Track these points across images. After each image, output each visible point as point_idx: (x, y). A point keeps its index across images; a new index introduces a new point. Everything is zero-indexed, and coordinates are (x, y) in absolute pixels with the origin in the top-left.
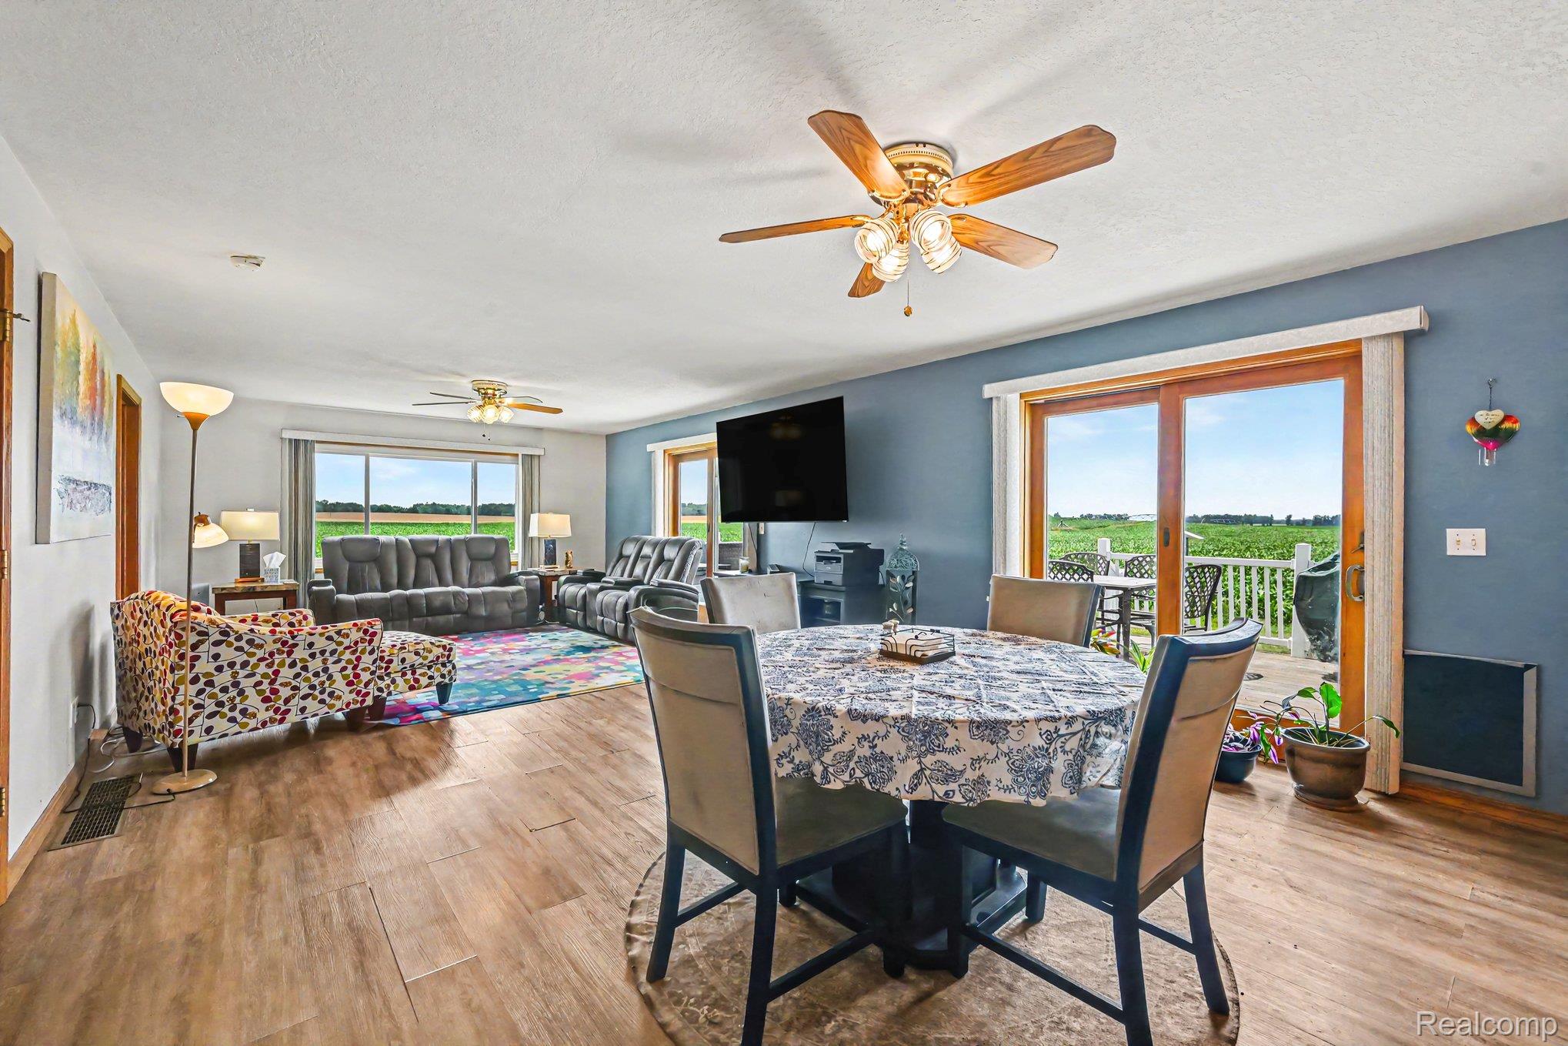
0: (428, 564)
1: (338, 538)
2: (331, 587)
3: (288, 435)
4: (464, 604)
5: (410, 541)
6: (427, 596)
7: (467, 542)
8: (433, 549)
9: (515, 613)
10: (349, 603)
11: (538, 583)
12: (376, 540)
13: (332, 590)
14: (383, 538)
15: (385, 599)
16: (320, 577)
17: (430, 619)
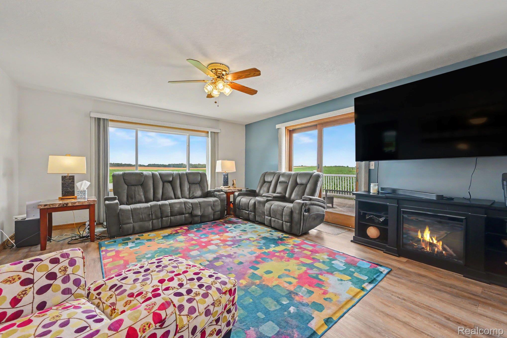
0: (169, 187)
1: (121, 173)
2: (117, 201)
3: (94, 115)
4: (190, 209)
5: (159, 174)
6: (170, 204)
7: (187, 174)
8: (171, 179)
9: (215, 212)
10: (127, 210)
11: (225, 196)
12: (142, 173)
13: (117, 203)
14: (145, 173)
15: (148, 207)
16: (111, 195)
17: (172, 218)
